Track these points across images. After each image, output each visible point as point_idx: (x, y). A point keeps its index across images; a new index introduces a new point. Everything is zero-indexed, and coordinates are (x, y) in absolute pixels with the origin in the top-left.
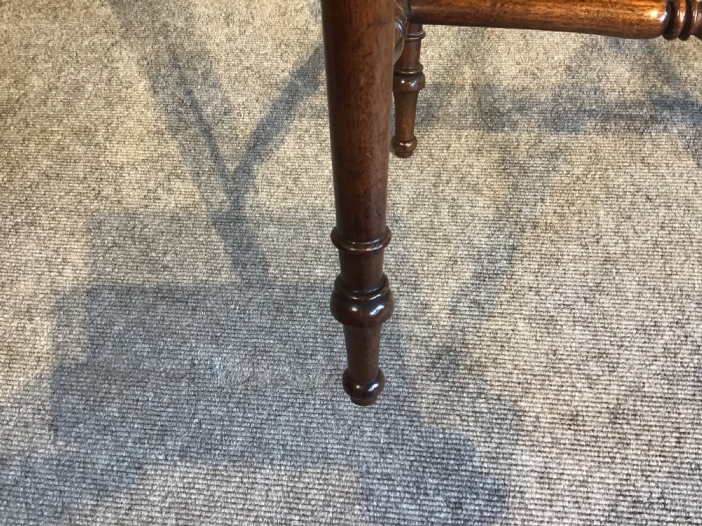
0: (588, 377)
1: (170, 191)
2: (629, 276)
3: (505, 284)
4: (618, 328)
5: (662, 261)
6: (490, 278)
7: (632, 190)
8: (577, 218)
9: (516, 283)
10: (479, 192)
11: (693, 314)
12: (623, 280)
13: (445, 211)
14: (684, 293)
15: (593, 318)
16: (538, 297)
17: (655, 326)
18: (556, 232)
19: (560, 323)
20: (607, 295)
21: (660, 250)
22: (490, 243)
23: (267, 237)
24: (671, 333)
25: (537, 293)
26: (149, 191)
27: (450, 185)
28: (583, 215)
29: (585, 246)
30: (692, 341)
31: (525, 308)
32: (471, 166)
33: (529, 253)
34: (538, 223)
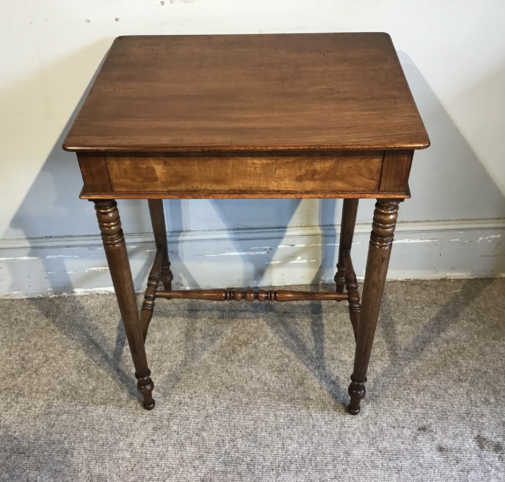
0: (194, 467)
1: (17, 402)
2: (215, 422)
3: (165, 431)
5: (229, 414)
6: (159, 429)
9: (169, 430)
12: (212, 424)
14: (236, 427)
17: (223, 442)
18: (188, 406)
19: (185, 445)
20: (206, 431)
21: (229, 410)
23: (62, 420)
24: (229, 445)
25: (178, 434)
26: (7, 404)
28: (200, 397)
29: (199, 411)
30: (236, 447)
31: (172, 441)
33: (176, 416)
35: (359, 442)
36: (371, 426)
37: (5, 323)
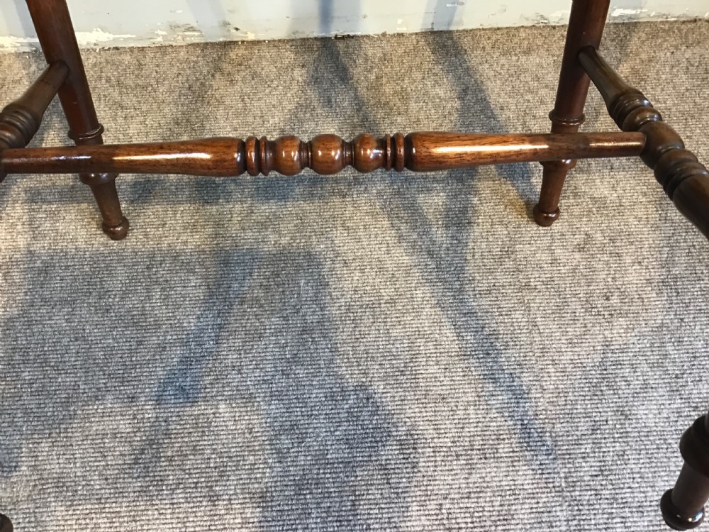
0: (279, 452)
2: (322, 344)
3: (210, 366)
4: (310, 398)
5: (353, 325)
6: (197, 361)
7: (331, 256)
8: (281, 290)
9: (220, 363)
10: (191, 271)
11: (375, 375)
12: (317, 349)
13: (157, 294)
14: (370, 355)
15: (288, 391)
16: (239, 376)
18: (261, 306)
19: (258, 399)
20: (302, 365)
21: (351, 315)
22: (199, 324)
24: (355, 396)
25: (239, 372)
27: (163, 265)
28: (287, 286)
29: (286, 318)
30: (373, 402)
31: (227, 389)
32: (185, 243)
33: (235, 331)
34: (245, 298)
35: (646, 386)
36: (670, 348)
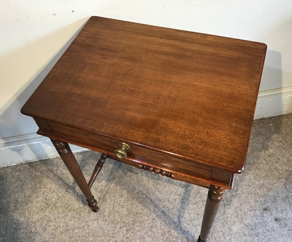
1: (49, 226)
4: (157, 236)
5: (164, 216)
6: (129, 230)
7: (156, 199)
9: (135, 230)
10: (123, 207)
12: (157, 223)
13: (117, 214)
15: (152, 235)
18: (142, 214)
20: (154, 228)
22: (128, 221)
24: (168, 234)
25: (140, 232)
26: (44, 227)
27: (117, 207)
29: (148, 217)
31: (138, 236)
32: (121, 200)
33: (137, 221)
34: (138, 213)
35: (234, 222)
36: (239, 212)
37: (30, 178)
